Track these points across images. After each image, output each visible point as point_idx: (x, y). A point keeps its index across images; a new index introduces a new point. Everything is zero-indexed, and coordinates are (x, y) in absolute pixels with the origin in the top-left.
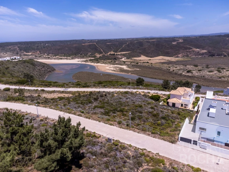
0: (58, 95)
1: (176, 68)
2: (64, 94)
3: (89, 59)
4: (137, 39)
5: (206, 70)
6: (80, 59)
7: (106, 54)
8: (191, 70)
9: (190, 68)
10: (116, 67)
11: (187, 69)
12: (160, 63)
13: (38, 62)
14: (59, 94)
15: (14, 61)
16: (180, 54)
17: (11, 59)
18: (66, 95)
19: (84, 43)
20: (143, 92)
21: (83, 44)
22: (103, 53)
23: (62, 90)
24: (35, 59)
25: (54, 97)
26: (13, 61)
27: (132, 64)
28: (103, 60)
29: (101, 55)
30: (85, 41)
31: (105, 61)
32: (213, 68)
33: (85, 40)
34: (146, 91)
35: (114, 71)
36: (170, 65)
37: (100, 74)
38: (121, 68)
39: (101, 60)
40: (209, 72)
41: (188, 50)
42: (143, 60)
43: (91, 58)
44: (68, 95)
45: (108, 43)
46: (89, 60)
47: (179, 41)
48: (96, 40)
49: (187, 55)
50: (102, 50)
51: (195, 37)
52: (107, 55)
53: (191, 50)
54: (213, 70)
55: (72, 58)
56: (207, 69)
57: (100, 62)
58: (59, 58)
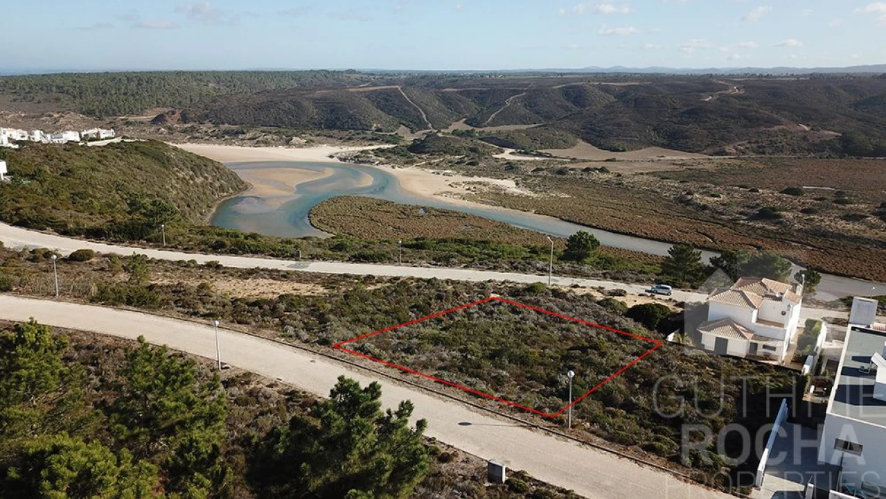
0: (273, 286)
1: (713, 196)
2: (296, 285)
3: (375, 147)
4: (561, 77)
5: (833, 208)
6: (338, 145)
7: (439, 131)
8: (774, 209)
9: (770, 200)
10: (480, 183)
11: (758, 202)
12: (653, 174)
13: (182, 151)
14: (275, 282)
15: (94, 147)
16: (730, 141)
17: (82, 139)
18: (304, 289)
19: (355, 85)
20: (600, 290)
21: (350, 90)
22: (430, 125)
23: (285, 269)
24: (168, 141)
25: (257, 292)
26: (90, 144)
27: (541, 173)
28: (427, 155)
29: (420, 134)
30: (358, 76)
31: (435, 158)
32: (861, 203)
33: (359, 73)
34: (610, 285)
35: (471, 198)
36: (691, 185)
37: (418, 207)
38: (497, 188)
39: (419, 155)
40: (847, 218)
41: (763, 129)
42: (584, 161)
43: (381, 143)
44: (310, 286)
45: (447, 89)
46: (372, 150)
47: (727, 92)
48: (399, 73)
49: (760, 147)
50: (424, 116)
51: (792, 75)
52: (443, 133)
53: (776, 128)
54: (861, 211)
55: (310, 143)
56: (840, 206)
57: (415, 161)
58: (260, 139)
